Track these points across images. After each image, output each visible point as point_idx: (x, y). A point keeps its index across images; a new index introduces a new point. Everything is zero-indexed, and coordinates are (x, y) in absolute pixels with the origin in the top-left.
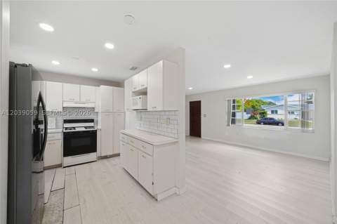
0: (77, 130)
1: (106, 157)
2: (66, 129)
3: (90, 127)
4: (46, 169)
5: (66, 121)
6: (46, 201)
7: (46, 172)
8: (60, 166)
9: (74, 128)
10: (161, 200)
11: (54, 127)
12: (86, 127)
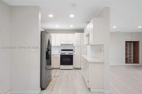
0: (66, 54)
1: (77, 69)
2: (62, 53)
3: (71, 53)
4: (53, 69)
5: (62, 50)
6: (52, 78)
7: (53, 70)
8: (59, 69)
9: (65, 53)
10: (92, 92)
11: (58, 52)
12: (69, 53)
